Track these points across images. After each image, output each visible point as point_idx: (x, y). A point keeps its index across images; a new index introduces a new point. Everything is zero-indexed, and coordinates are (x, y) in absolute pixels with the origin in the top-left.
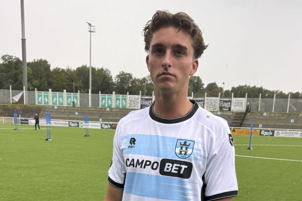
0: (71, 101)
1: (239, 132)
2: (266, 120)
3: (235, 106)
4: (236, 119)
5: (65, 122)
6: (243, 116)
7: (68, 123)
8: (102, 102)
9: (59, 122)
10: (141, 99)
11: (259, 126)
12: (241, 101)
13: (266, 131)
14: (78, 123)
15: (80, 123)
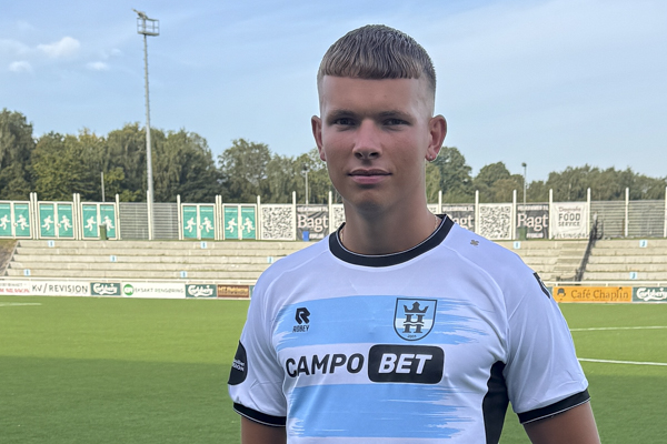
1: (575, 294)
2: (649, 259)
3: (561, 224)
4: (564, 261)
5: (81, 284)
6: (585, 250)
7: (88, 285)
8: (186, 225)
9: (62, 283)
10: (298, 212)
11: (631, 276)
12: (576, 209)
13: (651, 289)
14: (117, 285)
15: (123, 285)
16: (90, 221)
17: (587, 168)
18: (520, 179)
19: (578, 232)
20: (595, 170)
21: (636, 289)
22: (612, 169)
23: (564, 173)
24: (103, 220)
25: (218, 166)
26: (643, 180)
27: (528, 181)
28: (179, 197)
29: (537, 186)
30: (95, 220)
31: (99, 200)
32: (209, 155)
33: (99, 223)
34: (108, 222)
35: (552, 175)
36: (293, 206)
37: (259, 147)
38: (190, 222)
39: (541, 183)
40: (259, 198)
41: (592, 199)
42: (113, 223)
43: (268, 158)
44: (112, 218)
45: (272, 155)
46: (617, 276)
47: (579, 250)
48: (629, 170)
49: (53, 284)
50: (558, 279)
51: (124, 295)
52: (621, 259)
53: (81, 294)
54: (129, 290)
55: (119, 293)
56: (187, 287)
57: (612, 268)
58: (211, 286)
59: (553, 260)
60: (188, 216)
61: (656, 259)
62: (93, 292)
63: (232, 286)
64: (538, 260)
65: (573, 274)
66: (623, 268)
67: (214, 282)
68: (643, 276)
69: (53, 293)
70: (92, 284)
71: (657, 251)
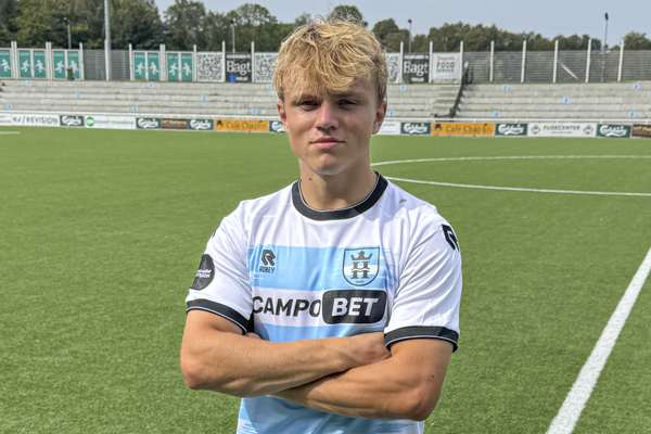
0: (63, 69)
1: (449, 129)
2: (509, 100)
3: (438, 71)
4: (441, 101)
5: (52, 116)
6: (457, 92)
7: (57, 117)
8: (136, 68)
9: (37, 116)
10: (226, 59)
11: (494, 114)
12: (451, 58)
13: (510, 125)
14: (81, 118)
15: (86, 117)
16: (60, 65)
17: (460, 25)
18: (407, 33)
19: (452, 78)
20: (467, 26)
21: (498, 125)
22: (480, 26)
23: (442, 29)
24: (69, 64)
25: (163, 20)
26: (505, 35)
27: (413, 34)
28: (130, 46)
29: (420, 39)
30: (64, 63)
31: (67, 47)
32: (156, 11)
33: (67, 66)
34: (74, 65)
35: (433, 30)
36: (223, 54)
37: (197, 5)
38: (140, 66)
39: (423, 36)
40: (195, 47)
41: (464, 50)
42: (78, 67)
43: (203, 13)
44: (77, 62)
45: (207, 11)
46: (483, 114)
47: (453, 92)
48: (494, 27)
49: (30, 116)
50: (436, 116)
51: (87, 126)
52: (486, 100)
53: (53, 125)
54: (91, 122)
55: (82, 124)
56: (137, 119)
57: (479, 107)
58: (157, 120)
59: (432, 101)
60: (138, 61)
61: (515, 100)
62: (62, 124)
63: (173, 120)
64: (420, 101)
65: (448, 112)
66: (488, 107)
67: (159, 116)
68: (504, 114)
69: (30, 124)
70: (61, 117)
71: (516, 94)
